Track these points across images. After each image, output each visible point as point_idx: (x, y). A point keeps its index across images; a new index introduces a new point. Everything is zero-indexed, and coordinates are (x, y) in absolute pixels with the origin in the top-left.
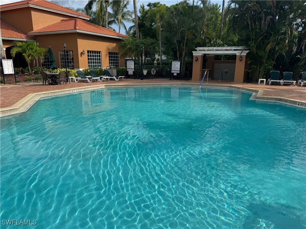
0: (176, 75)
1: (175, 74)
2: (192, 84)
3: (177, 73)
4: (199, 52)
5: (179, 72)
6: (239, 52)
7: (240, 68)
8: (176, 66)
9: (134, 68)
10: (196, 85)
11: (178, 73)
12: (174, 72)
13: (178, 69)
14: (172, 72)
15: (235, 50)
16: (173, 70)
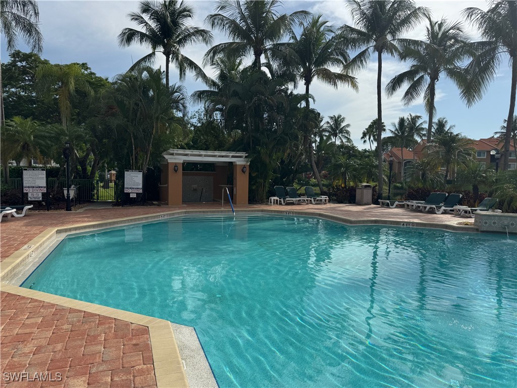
0: (135, 196)
1: (133, 196)
2: (204, 211)
3: (137, 193)
4: (176, 157)
5: (141, 191)
6: (240, 160)
7: (242, 183)
8: (134, 181)
9: (45, 185)
10: (211, 212)
11: (140, 193)
12: (130, 191)
13: (138, 184)
14: (125, 192)
15: (233, 157)
16: (127, 188)
